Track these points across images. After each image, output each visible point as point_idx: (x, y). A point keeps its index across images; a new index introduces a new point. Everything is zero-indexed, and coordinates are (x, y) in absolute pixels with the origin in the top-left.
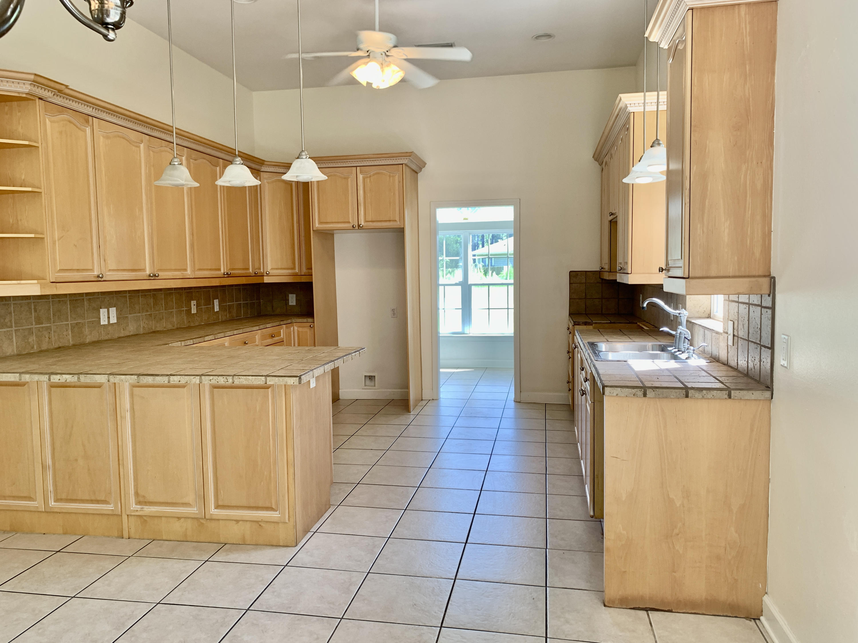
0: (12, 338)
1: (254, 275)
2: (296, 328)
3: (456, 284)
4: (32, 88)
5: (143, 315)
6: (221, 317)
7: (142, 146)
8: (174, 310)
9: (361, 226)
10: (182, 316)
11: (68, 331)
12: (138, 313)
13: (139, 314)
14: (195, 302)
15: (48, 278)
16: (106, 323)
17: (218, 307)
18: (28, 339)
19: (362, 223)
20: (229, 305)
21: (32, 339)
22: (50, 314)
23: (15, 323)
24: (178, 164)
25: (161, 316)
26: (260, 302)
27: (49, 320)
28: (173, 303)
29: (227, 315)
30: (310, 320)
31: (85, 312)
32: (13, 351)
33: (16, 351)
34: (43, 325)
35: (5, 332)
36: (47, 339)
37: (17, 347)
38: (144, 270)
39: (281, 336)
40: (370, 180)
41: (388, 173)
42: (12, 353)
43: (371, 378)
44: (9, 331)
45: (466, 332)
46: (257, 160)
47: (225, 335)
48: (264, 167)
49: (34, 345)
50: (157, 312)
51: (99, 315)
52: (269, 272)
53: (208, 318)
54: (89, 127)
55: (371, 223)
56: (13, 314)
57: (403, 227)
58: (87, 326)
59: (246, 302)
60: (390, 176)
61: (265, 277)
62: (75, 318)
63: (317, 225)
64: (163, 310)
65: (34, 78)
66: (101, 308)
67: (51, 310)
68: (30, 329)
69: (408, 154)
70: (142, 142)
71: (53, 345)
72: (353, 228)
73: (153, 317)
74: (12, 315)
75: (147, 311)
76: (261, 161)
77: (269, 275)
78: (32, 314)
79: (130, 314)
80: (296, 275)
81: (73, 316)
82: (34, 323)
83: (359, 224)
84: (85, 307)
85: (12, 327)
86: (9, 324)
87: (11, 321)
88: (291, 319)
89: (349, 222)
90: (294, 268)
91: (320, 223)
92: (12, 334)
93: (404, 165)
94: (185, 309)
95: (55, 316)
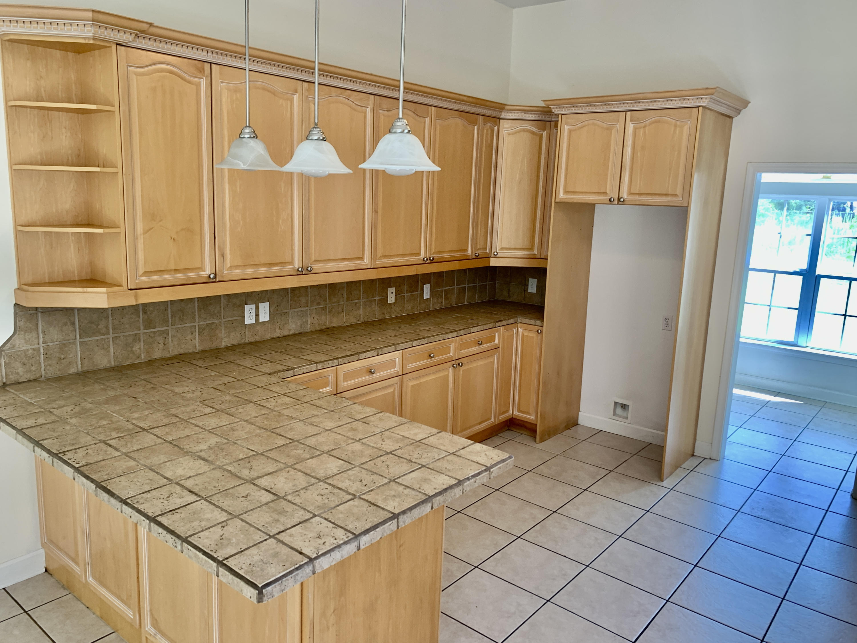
0: (109, 347)
1: (474, 257)
2: (520, 330)
3: (795, 273)
4: (97, 29)
5: (313, 309)
6: (433, 305)
7: (296, 97)
8: (361, 300)
9: (622, 200)
10: (373, 306)
11: (194, 334)
12: (304, 307)
13: (307, 308)
14: (394, 289)
15: (125, 284)
16: (253, 321)
17: (429, 294)
18: (132, 347)
19: (625, 195)
20: (445, 290)
21: (139, 347)
22: (168, 316)
23: (114, 329)
24: (250, 137)
25: (340, 309)
26: (495, 284)
27: (165, 322)
28: (360, 292)
29: (442, 302)
30: (538, 323)
31: (221, 310)
32: (109, 362)
33: (113, 362)
34: (156, 330)
35: (97, 340)
36: (161, 346)
37: (116, 358)
38: (291, 263)
39: (495, 341)
40: (644, 133)
41: (674, 121)
42: (108, 365)
43: (624, 407)
44: (104, 339)
45: (800, 344)
46: (493, 105)
47: (396, 349)
48: (504, 112)
49: (141, 354)
50: (333, 305)
51: (243, 313)
52: (497, 253)
53: (412, 308)
54: (204, 78)
55: (637, 197)
56: (111, 318)
57: (686, 205)
58: (223, 327)
59: (474, 285)
60: (676, 126)
61: (491, 259)
62: (206, 318)
63: (561, 195)
64: (343, 301)
65: (93, 16)
66: (246, 304)
67: (169, 310)
68: (136, 335)
69: (710, 91)
70: (297, 92)
71: (171, 352)
72: (610, 203)
73: (327, 311)
74: (109, 320)
75: (319, 304)
76: (501, 106)
77: (497, 256)
78: (139, 317)
79: (291, 309)
80: (533, 258)
81: (202, 315)
82: (142, 328)
83: (620, 196)
84: (222, 304)
85: (109, 334)
86: (104, 330)
87: (107, 327)
88: (516, 317)
89: (605, 193)
90: (532, 249)
91: (566, 192)
92: (109, 342)
93: (701, 108)
94: (377, 298)
95: (175, 317)
